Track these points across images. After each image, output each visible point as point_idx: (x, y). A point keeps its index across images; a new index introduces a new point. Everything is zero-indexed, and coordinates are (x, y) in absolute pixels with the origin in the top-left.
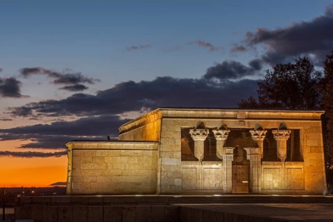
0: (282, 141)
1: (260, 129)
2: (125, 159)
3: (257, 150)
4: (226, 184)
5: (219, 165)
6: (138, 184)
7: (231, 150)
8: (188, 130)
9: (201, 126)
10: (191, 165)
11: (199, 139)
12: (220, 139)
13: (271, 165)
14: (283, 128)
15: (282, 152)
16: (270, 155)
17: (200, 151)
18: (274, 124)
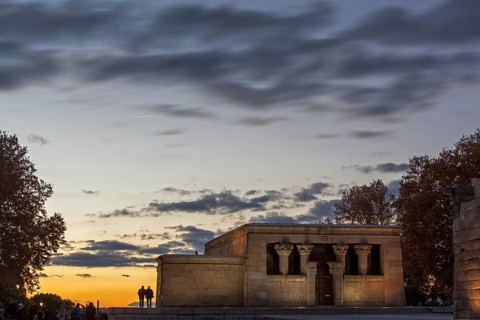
0: (363, 255)
1: (342, 244)
2: (212, 273)
3: (339, 265)
4: (310, 298)
5: (303, 279)
6: (224, 297)
7: (314, 264)
8: (273, 245)
9: (286, 242)
10: (276, 279)
11: (284, 255)
12: (304, 254)
13: (352, 278)
14: (364, 243)
15: (364, 266)
16: (353, 269)
17: (284, 266)
18: (356, 239)
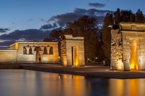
0: (48, 49)
1: (43, 46)
2: (10, 54)
3: (42, 52)
4: (34, 60)
5: (33, 55)
6: (13, 60)
7: (36, 52)
8: (25, 47)
9: (28, 46)
10: (26, 55)
11: (28, 49)
12: (33, 49)
13: (45, 55)
14: (48, 46)
15: (48, 52)
16: (45, 53)
17: (28, 52)
18: (46, 45)
